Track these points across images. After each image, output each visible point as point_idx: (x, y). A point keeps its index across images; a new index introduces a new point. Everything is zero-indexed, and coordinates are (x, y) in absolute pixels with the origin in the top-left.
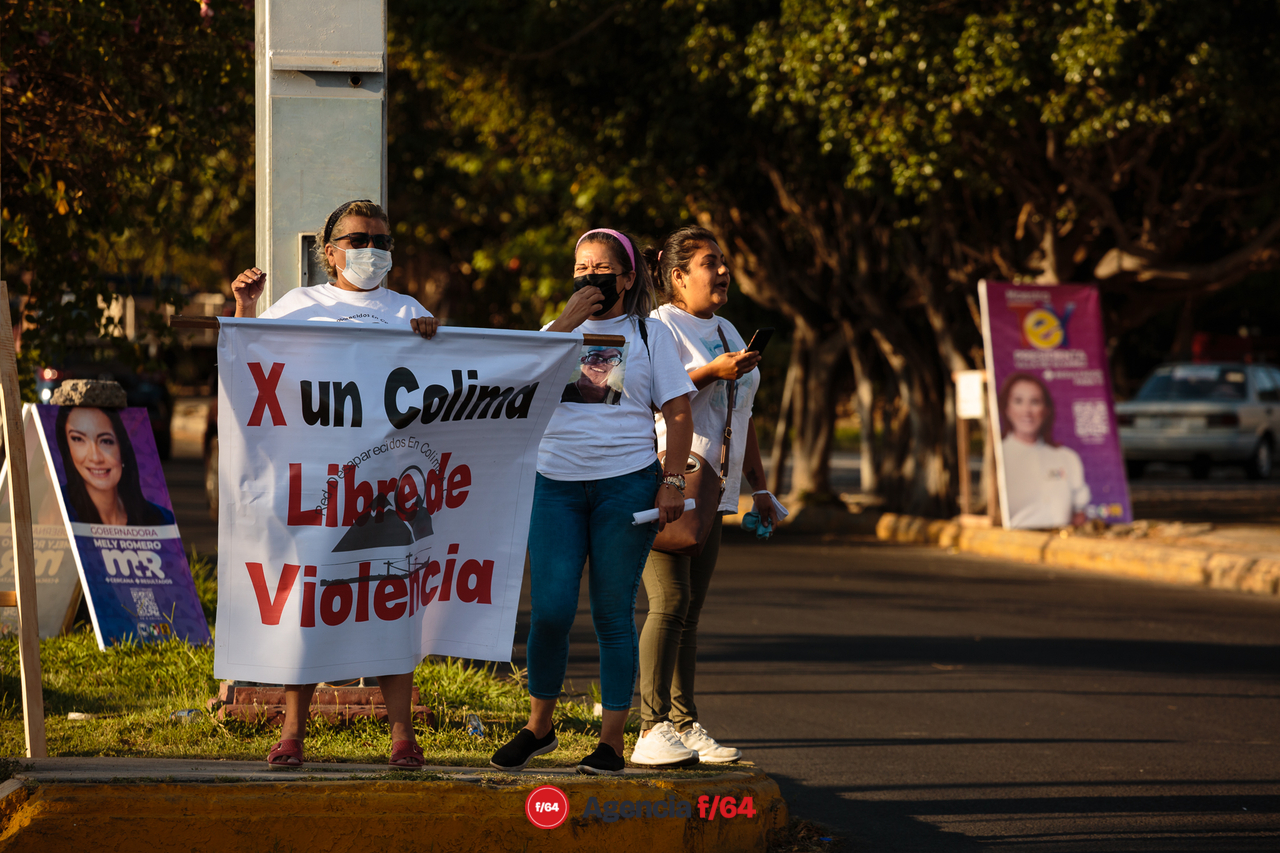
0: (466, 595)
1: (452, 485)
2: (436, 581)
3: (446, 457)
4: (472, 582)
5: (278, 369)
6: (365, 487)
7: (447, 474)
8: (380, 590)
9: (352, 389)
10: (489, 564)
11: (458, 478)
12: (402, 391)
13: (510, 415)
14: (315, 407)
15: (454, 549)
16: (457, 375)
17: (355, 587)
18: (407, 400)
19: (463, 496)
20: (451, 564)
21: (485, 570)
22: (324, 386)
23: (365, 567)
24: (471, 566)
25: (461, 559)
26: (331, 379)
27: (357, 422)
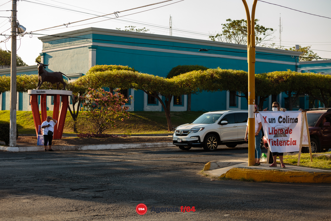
0: (293, 144)
1: (290, 131)
2: (290, 143)
3: (288, 128)
4: (294, 143)
5: (266, 117)
6: (276, 130)
7: (289, 130)
8: (280, 142)
9: (274, 119)
10: (296, 141)
11: (290, 130)
12: (280, 118)
13: (296, 123)
14: (270, 121)
15: (291, 139)
16: (287, 116)
17: (276, 142)
18: (281, 120)
19: (291, 133)
20: (291, 141)
21: (295, 141)
22: (271, 119)
23: (277, 140)
24: (294, 141)
25: (292, 140)
26: (272, 118)
27: (275, 122)
